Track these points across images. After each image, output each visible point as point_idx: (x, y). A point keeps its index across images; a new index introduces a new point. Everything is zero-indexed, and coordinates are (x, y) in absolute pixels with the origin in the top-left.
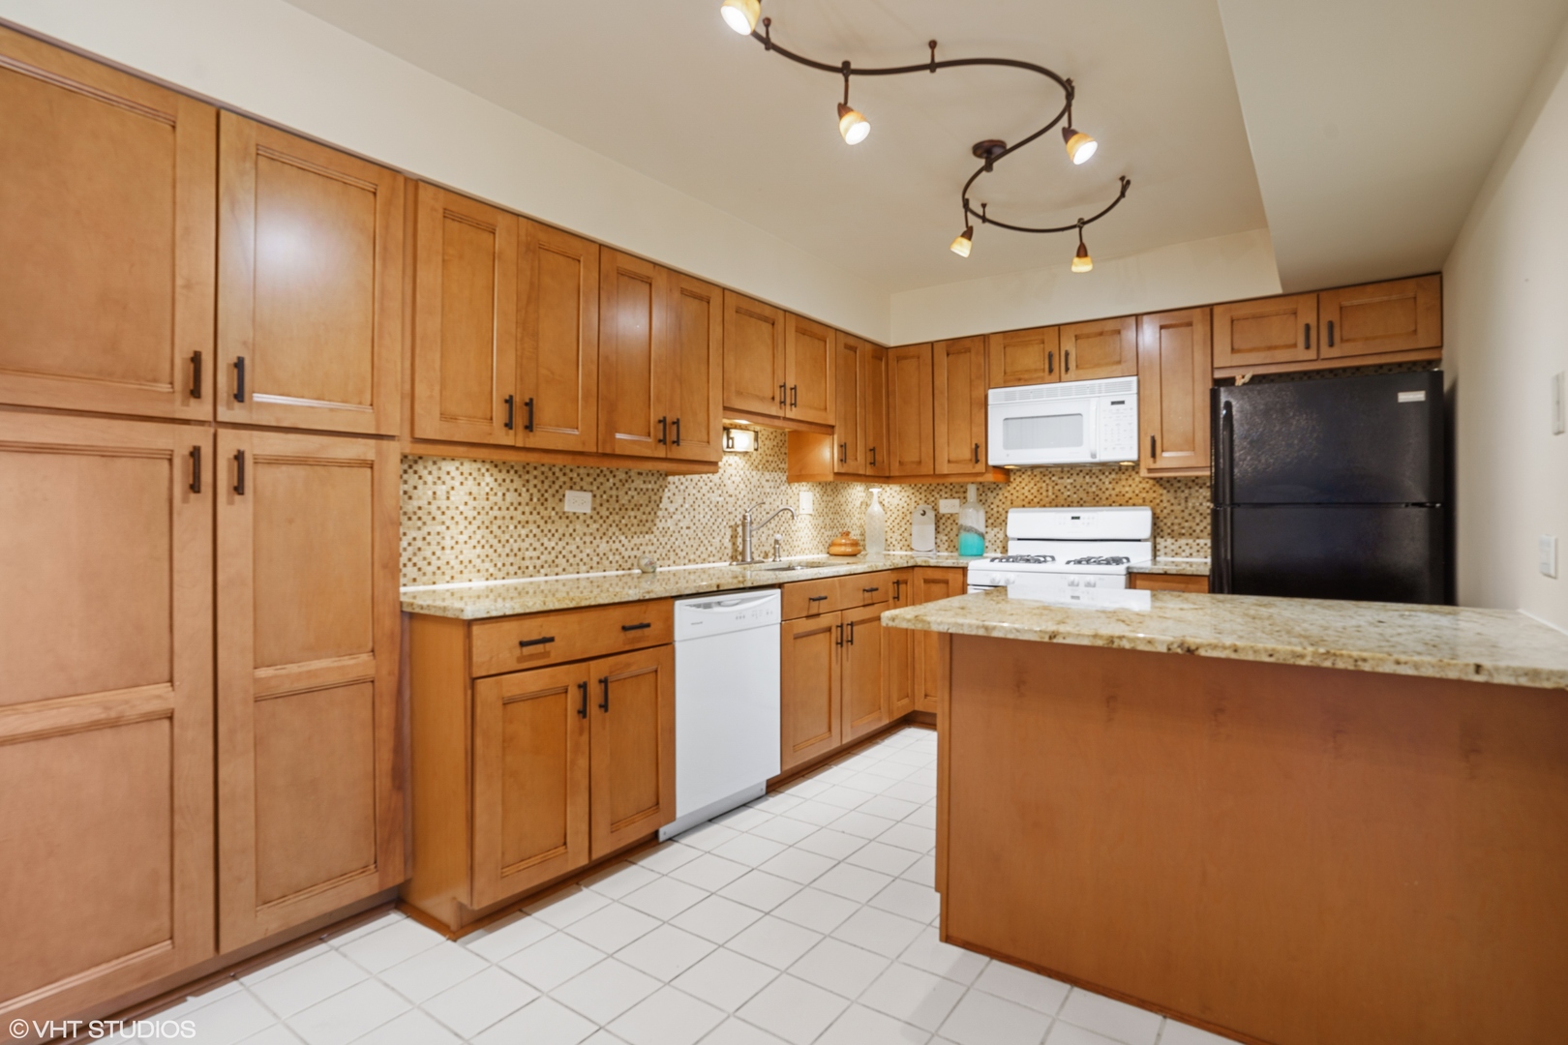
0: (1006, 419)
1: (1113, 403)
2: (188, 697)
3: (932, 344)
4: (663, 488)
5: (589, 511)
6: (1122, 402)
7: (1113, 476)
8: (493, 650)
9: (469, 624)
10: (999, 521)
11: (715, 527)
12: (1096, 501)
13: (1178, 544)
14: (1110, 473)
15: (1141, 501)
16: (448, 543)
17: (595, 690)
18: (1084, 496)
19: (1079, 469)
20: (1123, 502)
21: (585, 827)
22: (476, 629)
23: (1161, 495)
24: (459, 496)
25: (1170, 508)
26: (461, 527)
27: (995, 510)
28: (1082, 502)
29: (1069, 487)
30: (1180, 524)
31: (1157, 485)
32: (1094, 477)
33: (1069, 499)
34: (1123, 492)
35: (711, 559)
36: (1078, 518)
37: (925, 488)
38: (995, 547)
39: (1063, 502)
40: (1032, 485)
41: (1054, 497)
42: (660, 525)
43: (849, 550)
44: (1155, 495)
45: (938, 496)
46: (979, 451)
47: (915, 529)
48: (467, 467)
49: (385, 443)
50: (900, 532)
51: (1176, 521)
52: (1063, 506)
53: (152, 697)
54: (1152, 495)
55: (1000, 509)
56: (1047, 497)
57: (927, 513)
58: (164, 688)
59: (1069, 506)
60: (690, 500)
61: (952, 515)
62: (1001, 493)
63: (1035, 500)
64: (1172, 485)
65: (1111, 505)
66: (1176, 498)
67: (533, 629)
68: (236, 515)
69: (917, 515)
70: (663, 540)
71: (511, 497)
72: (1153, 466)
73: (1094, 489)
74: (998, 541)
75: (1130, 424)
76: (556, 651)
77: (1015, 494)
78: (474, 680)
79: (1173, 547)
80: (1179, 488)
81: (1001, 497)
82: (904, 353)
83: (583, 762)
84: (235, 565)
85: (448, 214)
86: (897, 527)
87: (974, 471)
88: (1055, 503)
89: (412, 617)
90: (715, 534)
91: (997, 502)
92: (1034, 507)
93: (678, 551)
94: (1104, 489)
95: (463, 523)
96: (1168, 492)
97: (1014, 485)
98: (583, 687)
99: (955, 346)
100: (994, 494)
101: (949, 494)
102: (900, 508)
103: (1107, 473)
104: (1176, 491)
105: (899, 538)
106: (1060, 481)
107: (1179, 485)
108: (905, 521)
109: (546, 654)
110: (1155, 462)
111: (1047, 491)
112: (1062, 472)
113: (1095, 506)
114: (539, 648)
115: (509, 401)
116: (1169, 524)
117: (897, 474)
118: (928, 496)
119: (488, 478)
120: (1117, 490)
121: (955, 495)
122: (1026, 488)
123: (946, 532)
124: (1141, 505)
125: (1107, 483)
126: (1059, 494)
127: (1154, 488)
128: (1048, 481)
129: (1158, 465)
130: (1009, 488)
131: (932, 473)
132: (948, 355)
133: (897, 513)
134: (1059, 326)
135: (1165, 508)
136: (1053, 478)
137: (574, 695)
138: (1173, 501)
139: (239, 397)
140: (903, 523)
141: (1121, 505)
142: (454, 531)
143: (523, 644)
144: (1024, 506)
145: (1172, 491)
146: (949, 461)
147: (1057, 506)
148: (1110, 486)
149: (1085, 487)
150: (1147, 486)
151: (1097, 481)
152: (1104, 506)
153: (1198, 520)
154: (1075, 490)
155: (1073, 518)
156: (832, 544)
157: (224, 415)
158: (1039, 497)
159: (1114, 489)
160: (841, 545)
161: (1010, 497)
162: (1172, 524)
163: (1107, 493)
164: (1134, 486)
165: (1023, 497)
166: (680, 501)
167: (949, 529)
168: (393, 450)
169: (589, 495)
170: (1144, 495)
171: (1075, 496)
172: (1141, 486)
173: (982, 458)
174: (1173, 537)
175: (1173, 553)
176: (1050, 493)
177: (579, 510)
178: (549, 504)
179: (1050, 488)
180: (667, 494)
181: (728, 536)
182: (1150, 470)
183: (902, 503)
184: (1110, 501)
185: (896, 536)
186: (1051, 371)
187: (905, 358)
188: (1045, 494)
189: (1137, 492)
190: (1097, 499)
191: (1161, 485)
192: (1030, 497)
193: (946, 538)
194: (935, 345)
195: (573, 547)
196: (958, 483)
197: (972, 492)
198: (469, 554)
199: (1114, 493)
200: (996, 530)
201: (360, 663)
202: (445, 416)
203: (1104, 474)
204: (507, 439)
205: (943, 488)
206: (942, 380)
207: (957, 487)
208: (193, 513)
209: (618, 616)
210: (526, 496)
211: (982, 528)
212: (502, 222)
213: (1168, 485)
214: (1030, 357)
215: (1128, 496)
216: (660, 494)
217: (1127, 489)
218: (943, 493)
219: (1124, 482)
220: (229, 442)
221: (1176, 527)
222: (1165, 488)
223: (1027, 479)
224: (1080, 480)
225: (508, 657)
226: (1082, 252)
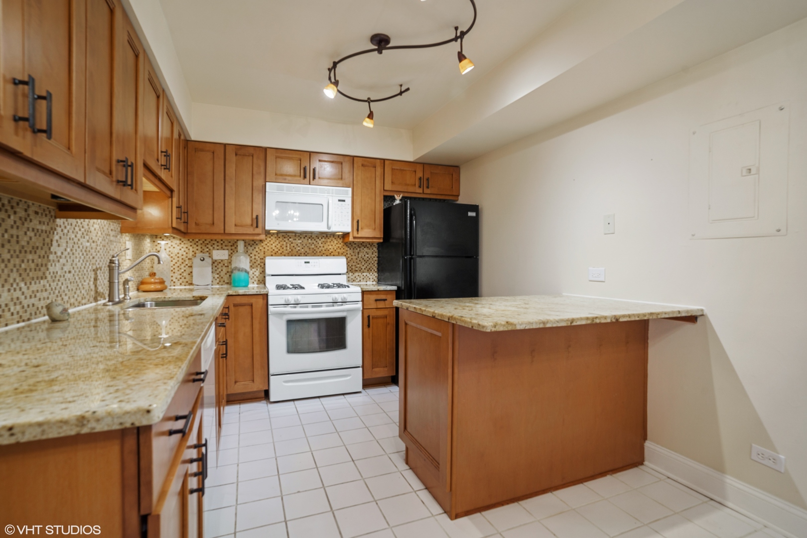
0: (277, 202)
1: (339, 200)
3: (225, 145)
4: (53, 229)
6: (344, 201)
7: (323, 240)
10: (255, 264)
11: (85, 271)
12: (315, 253)
13: (354, 275)
14: (322, 238)
15: (337, 254)
18: (307, 250)
19: (305, 235)
20: (329, 254)
23: (347, 251)
25: (351, 257)
27: (253, 257)
28: (306, 254)
29: (299, 245)
30: (355, 266)
31: (345, 245)
32: (313, 240)
33: (299, 252)
34: (328, 249)
35: (84, 301)
36: (308, 262)
37: (201, 242)
38: (253, 281)
39: (295, 253)
40: (277, 243)
41: (290, 250)
42: (51, 269)
44: (344, 251)
45: (211, 248)
47: (195, 270)
50: (180, 272)
51: (354, 264)
52: (296, 256)
54: (342, 250)
55: (257, 257)
56: (286, 250)
57: (205, 260)
59: (299, 256)
60: (70, 244)
61: (222, 261)
62: (257, 247)
63: (279, 252)
64: (352, 246)
65: (322, 256)
66: (353, 252)
69: (196, 261)
70: (53, 285)
72: (357, 236)
73: (313, 246)
74: (255, 277)
75: (348, 213)
77: (267, 248)
79: (352, 277)
80: (355, 247)
81: (257, 249)
82: (201, 146)
86: (177, 269)
88: (292, 254)
90: (85, 277)
91: (254, 252)
92: (278, 256)
93: (63, 296)
94: (318, 247)
96: (350, 249)
97: (266, 243)
99: (241, 150)
100: (253, 248)
101: (220, 246)
102: (180, 255)
103: (320, 238)
104: (354, 249)
105: (179, 277)
106: (294, 241)
107: (355, 246)
108: (184, 265)
110: (358, 233)
111: (287, 247)
112: (295, 236)
113: (313, 256)
116: (350, 266)
117: (194, 231)
118: (204, 247)
120: (325, 247)
121: (224, 247)
122: (274, 245)
123: (218, 272)
124: (337, 256)
125: (320, 243)
126: (293, 248)
127: (344, 247)
128: (287, 241)
130: (262, 244)
131: (222, 232)
132: (236, 155)
133: (177, 259)
134: (310, 152)
135: (349, 257)
136: (290, 240)
138: (352, 254)
140: (182, 266)
141: (327, 256)
144: (272, 255)
145: (352, 249)
146: (235, 225)
147: (292, 256)
148: (322, 245)
149: (308, 245)
150: (340, 246)
151: (315, 242)
152: (318, 256)
153: (363, 264)
154: (303, 247)
155: (305, 262)
156: (142, 283)
158: (282, 250)
159: (323, 247)
161: (263, 250)
162: (352, 266)
163: (320, 249)
164: (334, 245)
165: (272, 250)
166: (64, 245)
167: (220, 270)
170: (339, 250)
171: (303, 250)
172: (337, 245)
173: (260, 225)
174: (352, 272)
175: (352, 280)
176: (288, 248)
179: (288, 245)
180: (56, 237)
181: (92, 279)
182: (355, 238)
183: (181, 252)
184: (322, 253)
185: (177, 275)
186: (305, 177)
187: (202, 150)
188: (285, 248)
189: (335, 249)
190: (315, 252)
191: (347, 246)
192: (276, 250)
193: (218, 276)
194: (227, 147)
196: (227, 240)
197: (241, 245)
199: (323, 249)
200: (254, 270)
203: (318, 238)
205: (215, 242)
206: (231, 170)
207: (226, 242)
211: (248, 268)
213: (350, 246)
214: (289, 168)
215: (331, 250)
216: (51, 236)
217: (330, 247)
218: (215, 246)
219: (329, 243)
221: (353, 267)
222: (349, 247)
223: (274, 239)
224: (305, 241)
226: (371, 116)
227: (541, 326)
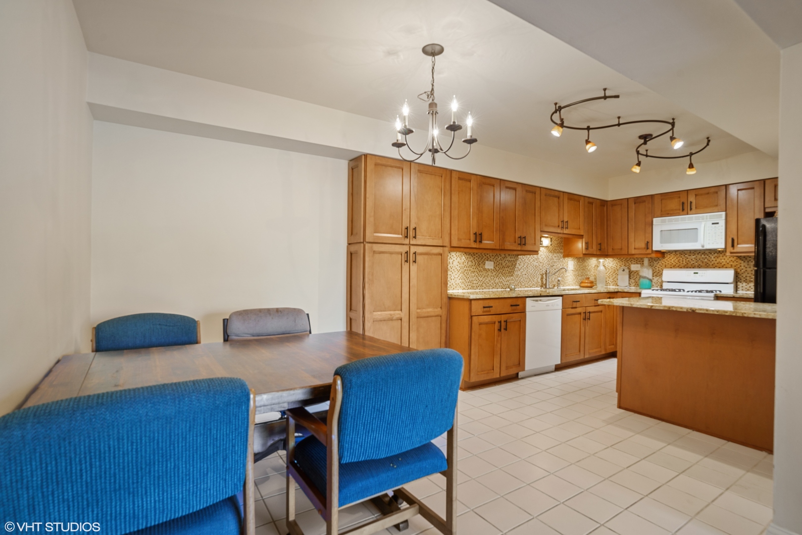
0: (661, 231)
1: (713, 224)
2: (404, 314)
3: (628, 199)
4: (517, 260)
5: (493, 268)
6: (718, 223)
7: (716, 255)
8: (477, 308)
9: (471, 300)
10: (659, 274)
11: (535, 275)
12: (707, 266)
13: (749, 285)
14: (714, 254)
15: (730, 266)
16: (453, 278)
17: (503, 324)
18: (701, 264)
19: (698, 252)
20: (721, 266)
21: (499, 366)
22: (473, 302)
23: (741, 263)
24: (455, 263)
25: (745, 269)
26: (456, 273)
27: (657, 269)
28: (700, 266)
29: (693, 259)
30: (750, 277)
31: (739, 259)
32: (706, 255)
33: (694, 265)
34: (721, 262)
35: (533, 286)
36: (697, 273)
37: (624, 259)
38: (657, 285)
39: (690, 266)
40: (675, 258)
41: (686, 264)
42: (516, 273)
43: (589, 285)
44: (737, 263)
45: (630, 263)
46: (649, 244)
47: (619, 277)
48: (458, 254)
49: (444, 248)
50: (612, 278)
51: (748, 275)
52: (690, 268)
53: (397, 314)
54: (735, 263)
55: (660, 269)
56: (683, 264)
57: (625, 270)
58: (400, 312)
59: (693, 268)
60: (526, 264)
61: (637, 271)
62: (660, 262)
63: (677, 265)
64: (746, 259)
65: (714, 268)
66: (748, 265)
67: (487, 303)
68: (414, 267)
69: (621, 271)
70: (517, 279)
71: (470, 263)
72: (732, 251)
73: (706, 260)
74: (659, 283)
75: (721, 233)
76: (493, 311)
77: (667, 262)
78: (472, 316)
79: (746, 287)
80: (750, 260)
81: (660, 264)
82: (614, 203)
83: (499, 345)
84: (414, 281)
85: (460, 179)
86: (611, 276)
87: (646, 253)
88: (686, 267)
89: (451, 298)
90: (535, 277)
91: (658, 266)
92: (676, 268)
93: (522, 283)
94: (711, 261)
95: (457, 272)
96: (744, 262)
97: (667, 258)
98: (500, 322)
99: (638, 200)
100: (657, 262)
101: (636, 262)
102: (613, 268)
103: (713, 254)
104: (748, 262)
105: (612, 281)
106: (689, 257)
107: (750, 259)
108: (615, 273)
109: (490, 311)
111: (683, 261)
112: (690, 253)
113: (706, 268)
114: (488, 309)
115: (475, 234)
116: (744, 276)
117: (611, 254)
118: (626, 263)
119: (464, 257)
120: (718, 261)
121: (638, 263)
122: (673, 260)
123: (634, 278)
124: (730, 268)
125: (713, 258)
126: (688, 262)
127: (737, 260)
128: (683, 257)
129: (735, 250)
130: (664, 260)
131: (627, 253)
132: (635, 203)
133: (611, 270)
134: (687, 190)
135: (742, 269)
136: (686, 256)
137: (497, 325)
138: (746, 266)
139: (415, 237)
140: (614, 274)
141: (719, 268)
142: (454, 274)
143: (484, 307)
144: (671, 268)
145: (746, 262)
146: (635, 249)
147: (687, 268)
148: (714, 259)
149: (701, 259)
150: (733, 259)
151: (707, 257)
152: (711, 268)
154: (696, 261)
155: (694, 273)
156: (582, 283)
157: (412, 242)
158: (679, 264)
159: (716, 261)
160: (585, 283)
161: (664, 264)
162: (746, 276)
163: (713, 262)
164: (726, 259)
165: (671, 264)
166: (523, 265)
167: (635, 277)
168: (446, 249)
169: (493, 263)
170: (732, 263)
171: (696, 263)
172: (730, 259)
173: (650, 247)
174: (746, 282)
175: (746, 290)
176: (684, 262)
177: (490, 268)
178: (481, 266)
179: (684, 260)
180: (518, 262)
181: (540, 278)
182: (731, 253)
183: (614, 266)
184: (714, 266)
185: (611, 280)
186: (683, 210)
187: (615, 205)
188: (681, 262)
189: (728, 262)
190: (708, 265)
191: (740, 259)
192: (674, 264)
193: (634, 281)
194: (629, 200)
195: (488, 280)
196: (640, 258)
197: (646, 261)
198: (458, 281)
199: (716, 262)
200: (658, 278)
201: (438, 311)
202: (459, 240)
203: (711, 254)
204: (474, 245)
205: (633, 259)
206: (632, 214)
207: (639, 259)
208: (406, 267)
209: (510, 302)
210: (474, 263)
211: (650, 277)
212: (473, 178)
213: (744, 259)
214: (674, 204)
215: (723, 264)
216: (516, 262)
217: (723, 260)
218: (633, 262)
219: (721, 258)
220: (413, 249)
221: (748, 278)
222: (742, 260)
223: (673, 256)
224: (699, 256)
225: (480, 311)
226: (691, 166)
227: (630, 305)
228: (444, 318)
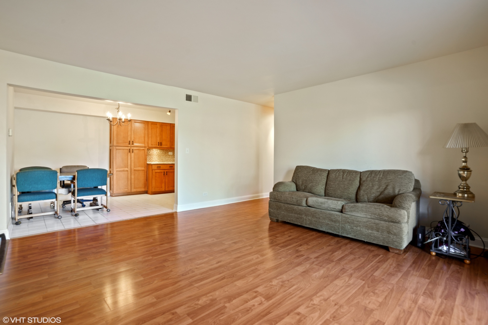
2: (129, 169)
5: (172, 154)
8: (154, 167)
9: (152, 165)
16: (154, 158)
17: (166, 173)
21: (164, 187)
22: (153, 165)
24: (155, 153)
48: (156, 149)
49: (145, 148)
53: (126, 169)
58: (127, 169)
67: (159, 166)
68: (133, 154)
71: (161, 153)
76: (161, 168)
78: (152, 170)
83: (164, 180)
84: (133, 159)
85: (152, 124)
89: (148, 164)
95: (155, 156)
98: (164, 172)
109: (160, 168)
114: (159, 168)
115: (159, 143)
119: (159, 151)
137: (163, 173)
139: (133, 144)
142: (154, 156)
143: (158, 167)
157: (132, 146)
168: (146, 148)
169: (172, 153)
177: (171, 154)
178: (167, 153)
195: (170, 159)
198: (156, 159)
201: (143, 168)
202: (152, 145)
204: (159, 147)
208: (129, 154)
209: (169, 165)
210: (163, 153)
212: (158, 124)
220: (132, 148)
225: (156, 168)
228: (146, 171)
